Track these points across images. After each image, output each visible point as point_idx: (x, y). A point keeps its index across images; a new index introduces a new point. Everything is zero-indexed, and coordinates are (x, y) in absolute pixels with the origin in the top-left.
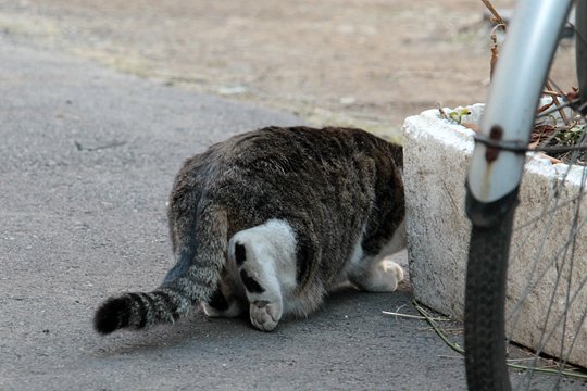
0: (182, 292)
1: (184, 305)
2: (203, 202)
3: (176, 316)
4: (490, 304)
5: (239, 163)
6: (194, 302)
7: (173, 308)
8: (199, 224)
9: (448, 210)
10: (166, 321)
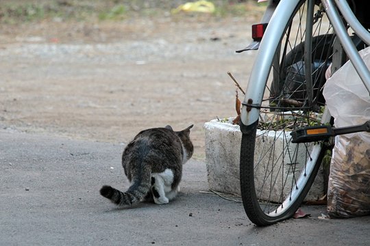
0: (134, 195)
1: (135, 199)
2: (143, 163)
3: (131, 203)
4: (249, 161)
5: (153, 147)
6: (138, 199)
7: (131, 200)
8: (142, 172)
9: (223, 153)
10: (127, 204)
